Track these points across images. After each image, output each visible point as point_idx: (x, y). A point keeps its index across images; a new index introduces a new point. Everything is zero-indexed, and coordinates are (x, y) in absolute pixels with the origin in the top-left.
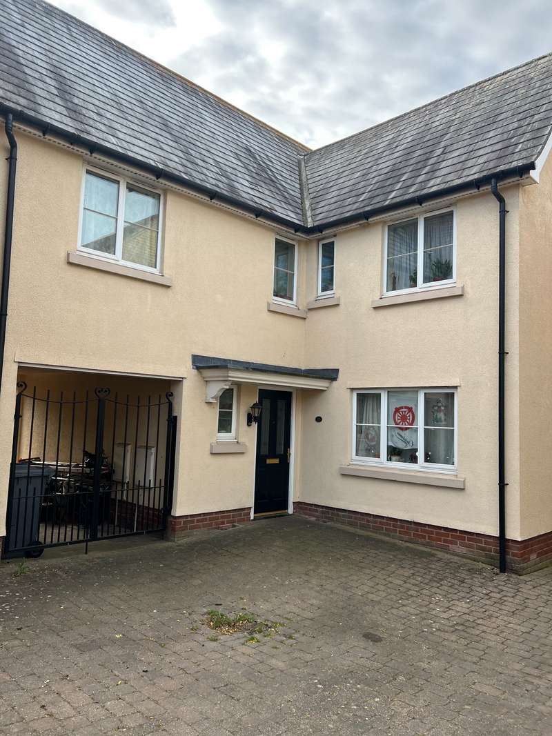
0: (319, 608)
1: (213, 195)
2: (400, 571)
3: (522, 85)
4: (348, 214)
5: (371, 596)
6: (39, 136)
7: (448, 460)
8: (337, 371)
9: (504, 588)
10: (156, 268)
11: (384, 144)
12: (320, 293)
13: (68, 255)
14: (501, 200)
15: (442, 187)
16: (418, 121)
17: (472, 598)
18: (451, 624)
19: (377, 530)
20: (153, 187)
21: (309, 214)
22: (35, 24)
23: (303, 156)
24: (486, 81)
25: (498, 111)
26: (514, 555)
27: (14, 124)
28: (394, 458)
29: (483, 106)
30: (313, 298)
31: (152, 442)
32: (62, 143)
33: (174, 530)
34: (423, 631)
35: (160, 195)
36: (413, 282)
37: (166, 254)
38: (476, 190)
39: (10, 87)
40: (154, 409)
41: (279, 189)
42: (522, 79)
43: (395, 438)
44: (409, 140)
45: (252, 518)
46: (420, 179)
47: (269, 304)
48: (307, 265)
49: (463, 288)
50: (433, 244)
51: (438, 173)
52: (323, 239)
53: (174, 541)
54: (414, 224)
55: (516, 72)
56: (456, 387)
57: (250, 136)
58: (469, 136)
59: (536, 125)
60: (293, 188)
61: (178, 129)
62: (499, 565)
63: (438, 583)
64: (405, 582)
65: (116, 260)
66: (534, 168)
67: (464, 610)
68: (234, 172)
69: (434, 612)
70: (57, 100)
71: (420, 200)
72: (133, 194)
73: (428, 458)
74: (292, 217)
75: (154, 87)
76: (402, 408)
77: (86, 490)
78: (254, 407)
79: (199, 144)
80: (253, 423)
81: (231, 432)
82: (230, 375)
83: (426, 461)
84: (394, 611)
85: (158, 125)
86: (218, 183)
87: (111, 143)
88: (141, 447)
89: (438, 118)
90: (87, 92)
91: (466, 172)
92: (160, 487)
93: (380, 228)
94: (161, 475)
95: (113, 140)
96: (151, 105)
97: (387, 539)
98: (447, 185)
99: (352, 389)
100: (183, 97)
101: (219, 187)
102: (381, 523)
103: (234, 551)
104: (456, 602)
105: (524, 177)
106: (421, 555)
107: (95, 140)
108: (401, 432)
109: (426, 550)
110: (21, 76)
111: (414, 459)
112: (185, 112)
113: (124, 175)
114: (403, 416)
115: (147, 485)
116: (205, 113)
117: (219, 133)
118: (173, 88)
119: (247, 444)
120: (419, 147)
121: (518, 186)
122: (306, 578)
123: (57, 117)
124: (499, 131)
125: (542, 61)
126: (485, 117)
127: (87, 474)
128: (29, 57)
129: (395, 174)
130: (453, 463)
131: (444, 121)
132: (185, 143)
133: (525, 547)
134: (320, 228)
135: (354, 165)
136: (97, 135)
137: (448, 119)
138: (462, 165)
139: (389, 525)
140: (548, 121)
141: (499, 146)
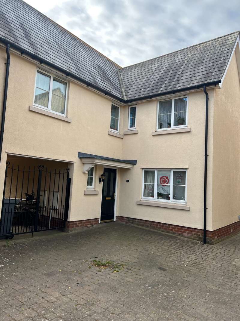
0: (138, 258)
1: (89, 84)
2: (166, 244)
3: (212, 48)
4: (143, 96)
5: (157, 253)
6: (20, 55)
7: (182, 198)
8: (136, 161)
9: (207, 250)
10: (64, 114)
11: (155, 67)
12: (129, 128)
13: (29, 107)
14: (207, 94)
15: (183, 87)
16: (169, 59)
17: (196, 254)
18: (191, 263)
19: (152, 227)
20: (64, 79)
21: (124, 94)
22: (11, 4)
23: (119, 70)
24: (197, 45)
25: (203, 58)
26: (209, 237)
27: (10, 49)
28: (159, 197)
29: (196, 55)
30: (126, 130)
31: (56, 190)
32: (29, 58)
33: (68, 227)
34: (181, 266)
35: (66, 83)
36: (169, 125)
37: (69, 109)
38: (197, 90)
39: (6, 32)
40: (62, 175)
41: (112, 83)
42: (212, 46)
43: (160, 189)
44: (166, 66)
45: (100, 223)
46: (173, 83)
47: (108, 132)
48: (124, 116)
49: (190, 129)
50: (177, 110)
51: (180, 82)
52: (131, 105)
53: (68, 232)
54: (171, 101)
55: (209, 42)
56: (187, 169)
57: (98, 60)
58: (192, 67)
59: (220, 65)
60: (117, 83)
61: (72, 55)
62: (203, 241)
63: (182, 248)
64: (169, 248)
65: (49, 110)
66: (221, 83)
67: (194, 258)
68: (95, 75)
69: (183, 259)
70: (25, 39)
71: (174, 92)
72: (55, 81)
73: (174, 198)
74: (118, 95)
75: (60, 36)
76: (164, 177)
77: (27, 210)
78: (102, 175)
79: (80, 62)
80: (101, 182)
81: (92, 186)
82: (95, 161)
83: (173, 199)
84: (168, 259)
85: (64, 53)
86: (90, 80)
87: (48, 59)
88: (56, 192)
89: (178, 59)
90: (36, 36)
91: (192, 82)
92: (61, 209)
93: (156, 103)
94: (64, 204)
95: (49, 58)
96: (60, 43)
97: (157, 231)
98: (185, 87)
99: (143, 169)
100: (71, 41)
101: (91, 81)
102: (154, 224)
103: (96, 236)
104: (191, 255)
105: (216, 86)
106: (172, 237)
107: (42, 58)
108: (163, 187)
109: (173, 235)
110: (9, 27)
111: (168, 198)
112: (73, 47)
113: (53, 74)
114: (164, 180)
115: (53, 208)
116: (81, 49)
117: (87, 58)
118: (67, 36)
119: (99, 191)
120: (171, 70)
121: (213, 89)
122: (129, 247)
123: (26, 46)
124: (205, 66)
125: (220, 39)
126: (198, 60)
127: (28, 203)
128: (11, 19)
129: (162, 80)
130: (185, 200)
131: (180, 60)
132: (75, 61)
133: (214, 233)
134: (130, 101)
135: (142, 75)
136: (42, 55)
137: (182, 59)
138: (190, 79)
139: (157, 225)
140: (224, 64)
141: (205, 72)
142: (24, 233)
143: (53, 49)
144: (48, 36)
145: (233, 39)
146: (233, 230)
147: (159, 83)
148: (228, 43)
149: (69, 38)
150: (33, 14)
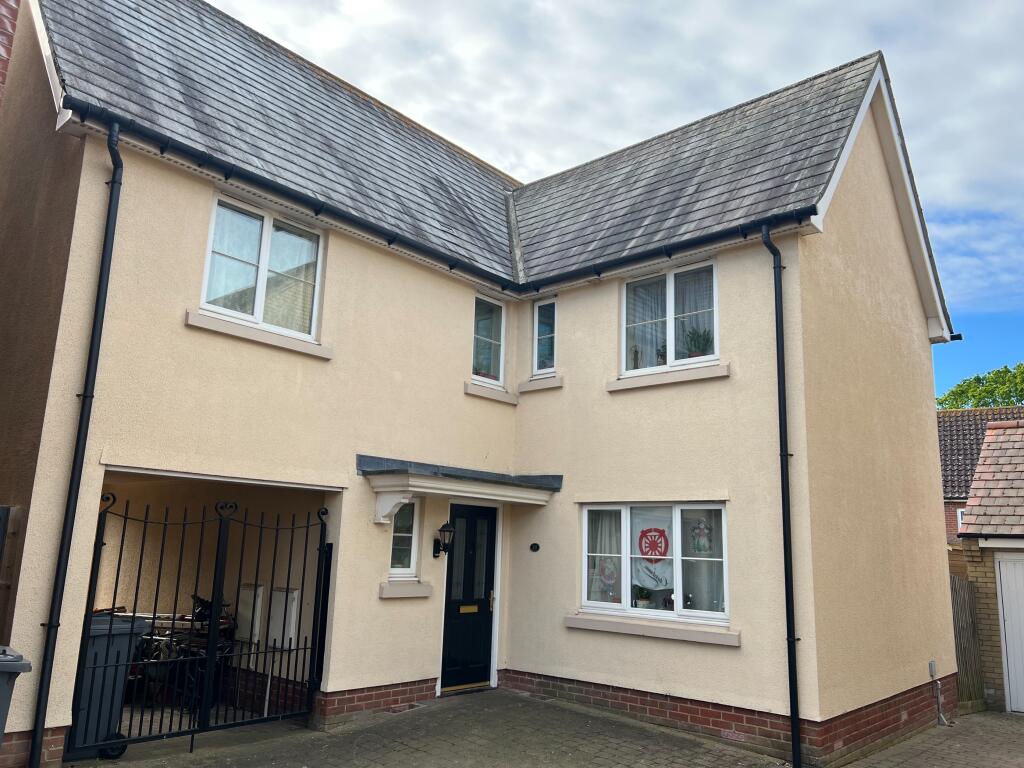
1: (392, 238)
3: (795, 109)
4: (574, 268)
6: (155, 154)
7: (716, 604)
8: (560, 478)
10: (310, 334)
11: (620, 178)
12: (536, 371)
13: (187, 314)
14: (775, 253)
15: (698, 234)
16: (662, 151)
19: (619, 708)
20: (310, 225)
21: (520, 266)
22: (154, 10)
23: (511, 192)
24: (748, 104)
25: (765, 141)
26: (811, 742)
27: (121, 137)
28: (640, 603)
29: (745, 134)
30: (526, 377)
31: (295, 582)
32: (187, 164)
33: (323, 713)
35: (318, 236)
36: (662, 357)
37: (326, 316)
38: (742, 239)
39: (117, 89)
40: (300, 534)
41: (479, 233)
42: (795, 102)
43: (642, 574)
44: (652, 174)
45: (438, 694)
46: (668, 224)
47: (466, 385)
48: (517, 336)
49: (729, 367)
50: (687, 308)
51: (693, 216)
52: (540, 299)
53: (323, 730)
54: (662, 282)
55: (785, 93)
56: (723, 502)
57: (440, 163)
58: (730, 171)
59: (815, 160)
60: (500, 233)
61: (345, 151)
62: (790, 758)
65: (255, 322)
66: (815, 213)
68: (420, 209)
70: (182, 108)
71: (668, 251)
72: (282, 235)
73: (689, 603)
74: (498, 270)
75: (314, 96)
76: (650, 531)
77: (193, 654)
78: (444, 529)
79: (373, 172)
80: (442, 553)
81: (409, 567)
82: (411, 483)
83: (686, 606)
85: (319, 145)
86: (399, 222)
87: (255, 166)
88: (280, 589)
89: (688, 148)
90: (224, 99)
91: (728, 217)
92: (305, 649)
93: (615, 286)
94: (307, 631)
95: (257, 162)
96: (309, 119)
97: (632, 722)
98: (704, 232)
99: (582, 504)
100: (353, 111)
101: (401, 229)
102: (623, 698)
103: (414, 744)
105: (803, 224)
106: (682, 744)
107: (233, 161)
108: (649, 565)
109: (687, 736)
110: (132, 74)
111: (668, 604)
112: (354, 129)
113: (269, 208)
114: (653, 543)
115: (286, 646)
116: (383, 133)
117: (400, 159)
118: (339, 98)
119: (432, 584)
120: (666, 182)
121: (796, 235)
123: (181, 129)
124: (768, 165)
125: (819, 80)
126: (749, 148)
127: (198, 630)
128: (145, 51)
129: (634, 216)
130: (723, 610)
131: (696, 151)
132: (354, 169)
133: (827, 731)
134: (535, 286)
135: (580, 205)
136: (235, 155)
137: (702, 149)
138: (723, 207)
139: (635, 701)
140: (830, 155)
141: (769, 184)
142: (160, 737)
143: (281, 135)
144: (269, 98)
145: (859, 78)
146: (910, 714)
147: (626, 228)
148: (843, 91)
149: (346, 102)
150: (230, 38)
